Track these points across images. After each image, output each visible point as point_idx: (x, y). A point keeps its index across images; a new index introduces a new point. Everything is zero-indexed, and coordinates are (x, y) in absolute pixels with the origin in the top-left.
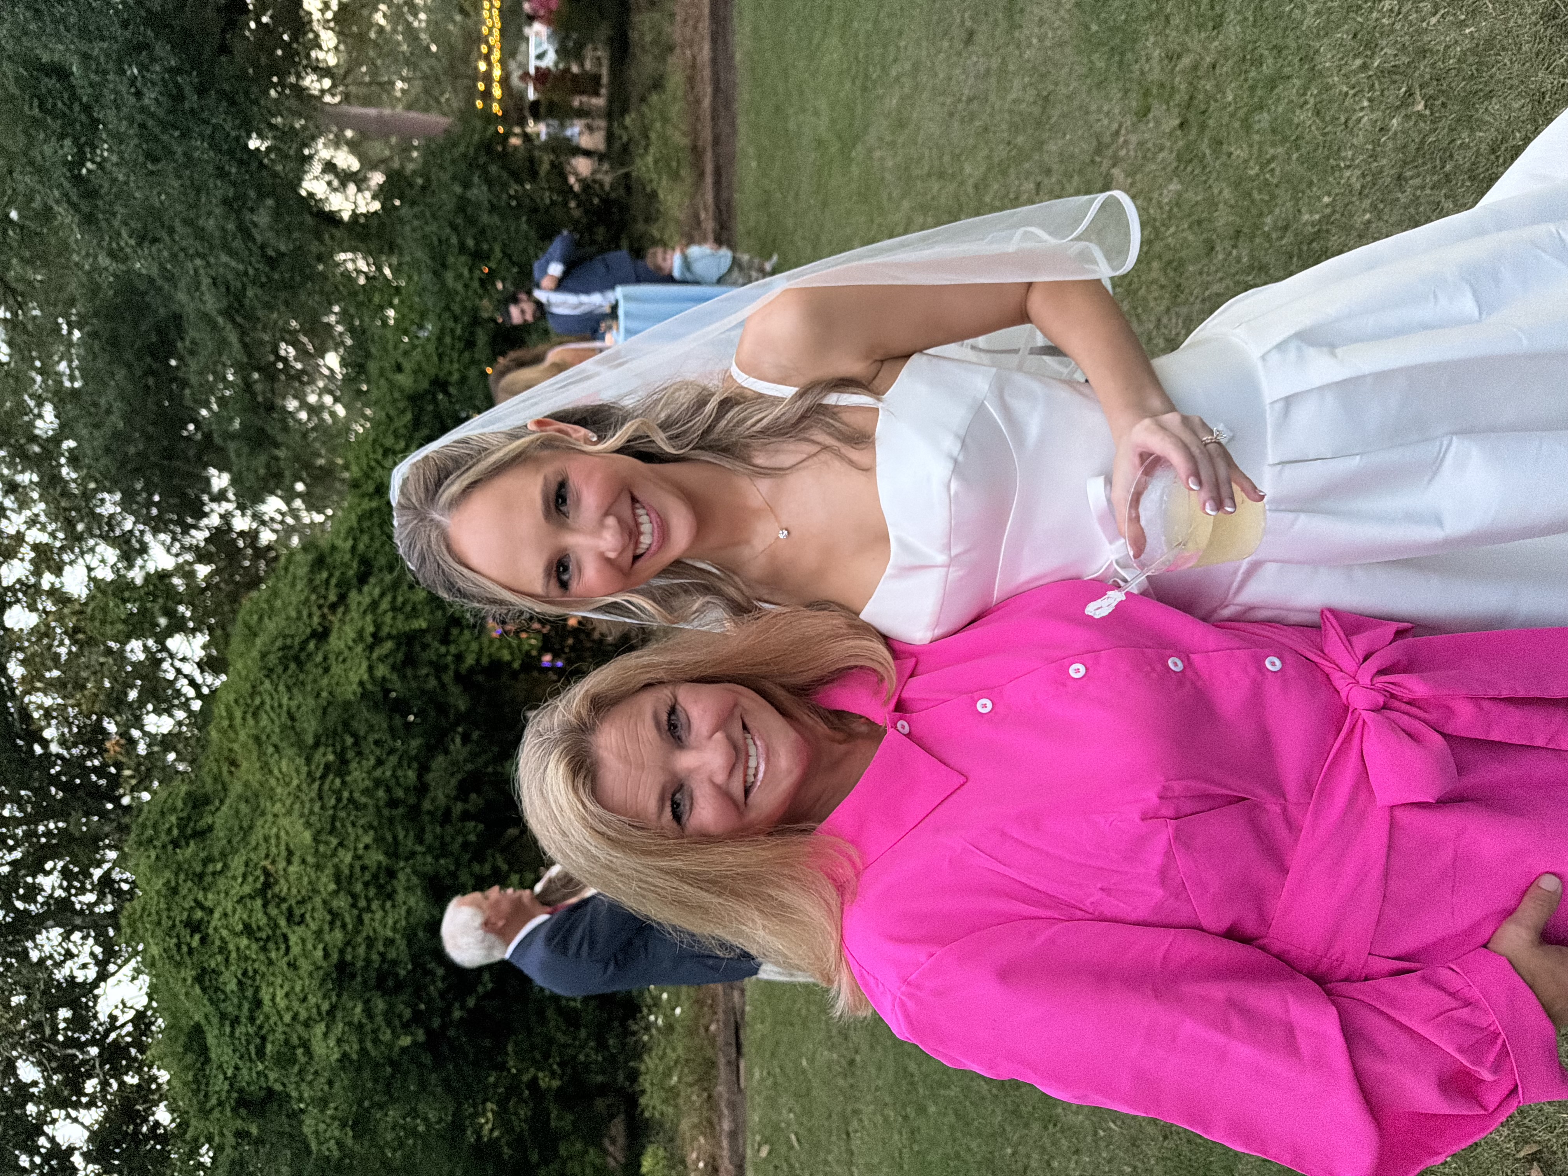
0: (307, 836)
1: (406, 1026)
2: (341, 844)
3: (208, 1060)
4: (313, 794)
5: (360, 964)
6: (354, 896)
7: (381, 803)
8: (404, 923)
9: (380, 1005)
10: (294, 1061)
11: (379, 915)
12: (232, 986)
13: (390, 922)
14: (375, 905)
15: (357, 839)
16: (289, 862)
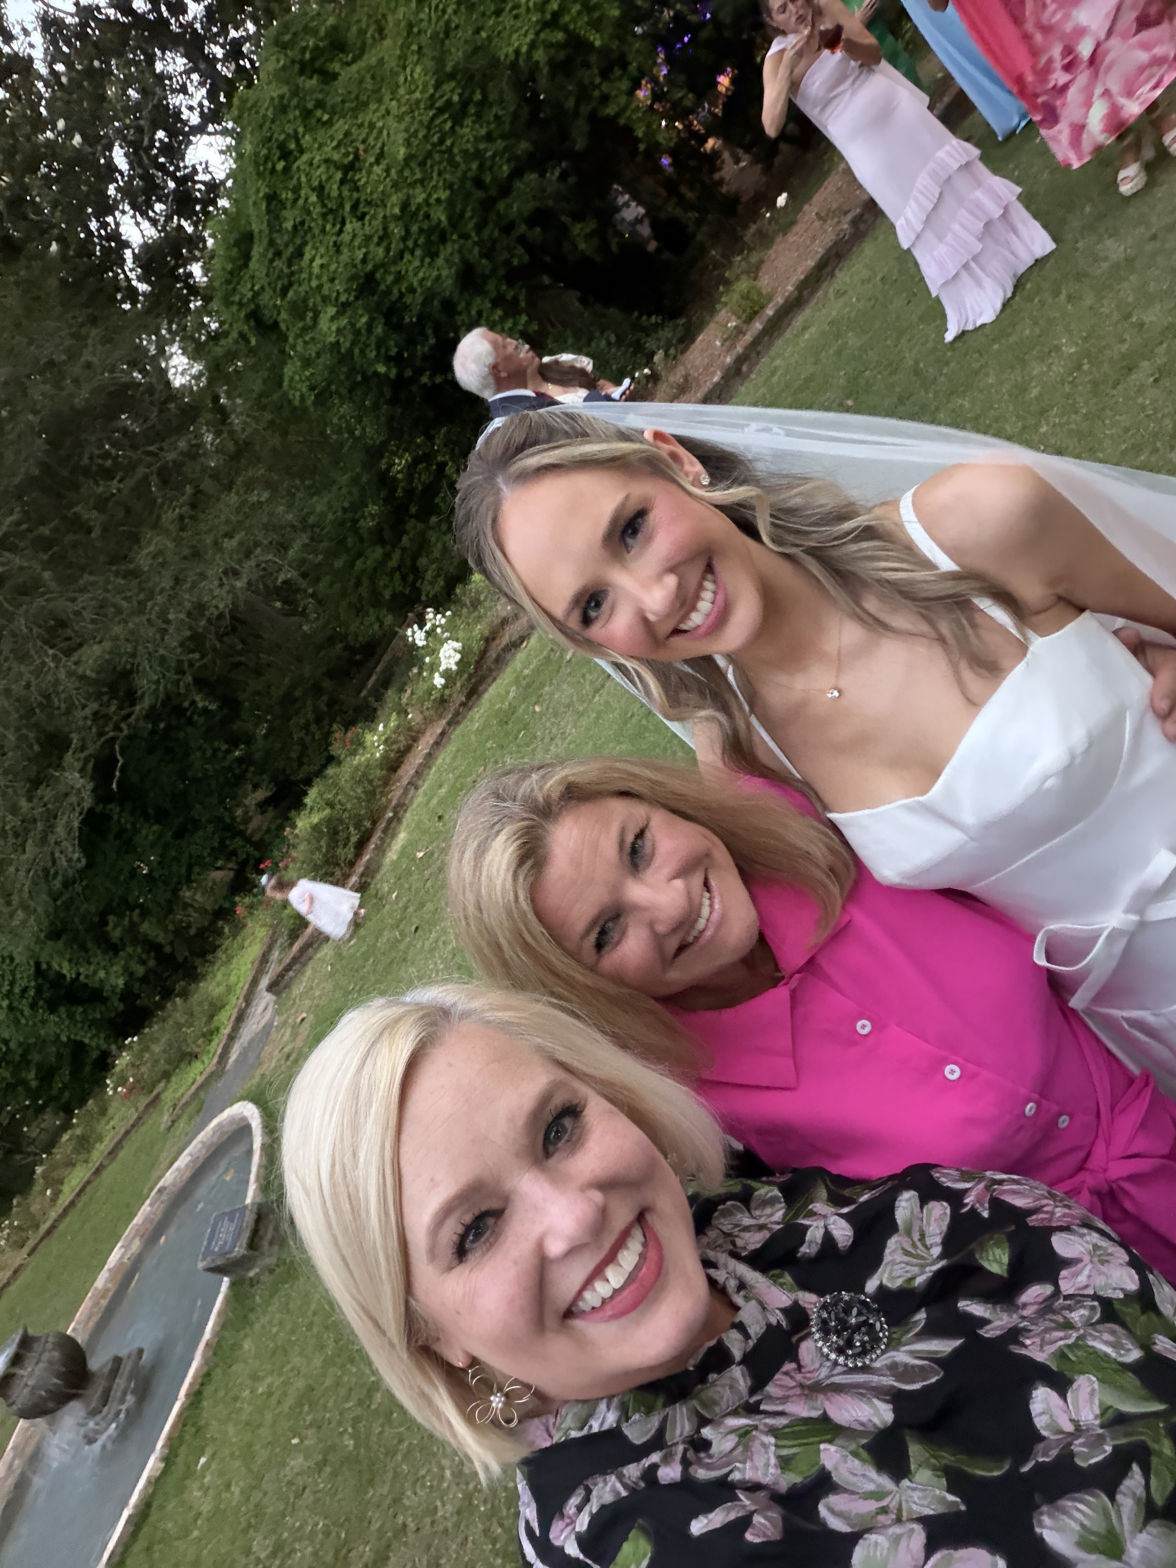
0: (402, 152)
1: (388, 360)
2: (422, 182)
3: (246, 265)
4: (426, 119)
5: (383, 287)
6: (408, 231)
7: (469, 174)
8: (429, 284)
9: (379, 330)
10: (303, 318)
11: (417, 263)
12: (289, 225)
13: (421, 275)
14: (418, 252)
15: (435, 187)
16: (377, 162)
